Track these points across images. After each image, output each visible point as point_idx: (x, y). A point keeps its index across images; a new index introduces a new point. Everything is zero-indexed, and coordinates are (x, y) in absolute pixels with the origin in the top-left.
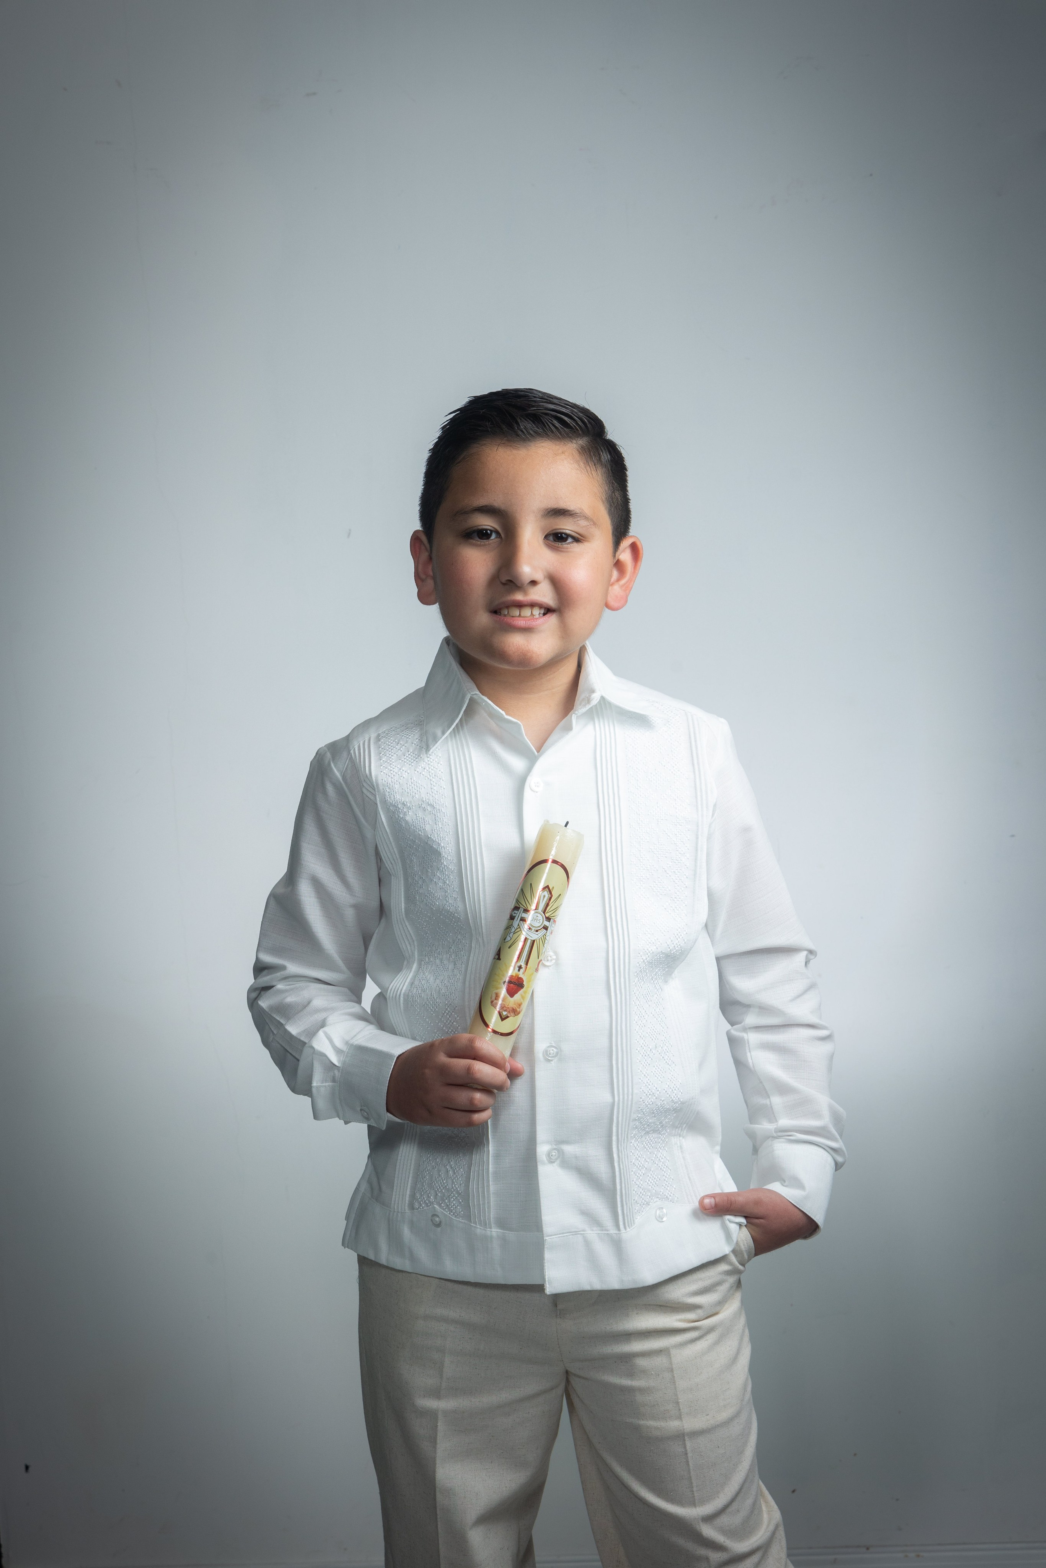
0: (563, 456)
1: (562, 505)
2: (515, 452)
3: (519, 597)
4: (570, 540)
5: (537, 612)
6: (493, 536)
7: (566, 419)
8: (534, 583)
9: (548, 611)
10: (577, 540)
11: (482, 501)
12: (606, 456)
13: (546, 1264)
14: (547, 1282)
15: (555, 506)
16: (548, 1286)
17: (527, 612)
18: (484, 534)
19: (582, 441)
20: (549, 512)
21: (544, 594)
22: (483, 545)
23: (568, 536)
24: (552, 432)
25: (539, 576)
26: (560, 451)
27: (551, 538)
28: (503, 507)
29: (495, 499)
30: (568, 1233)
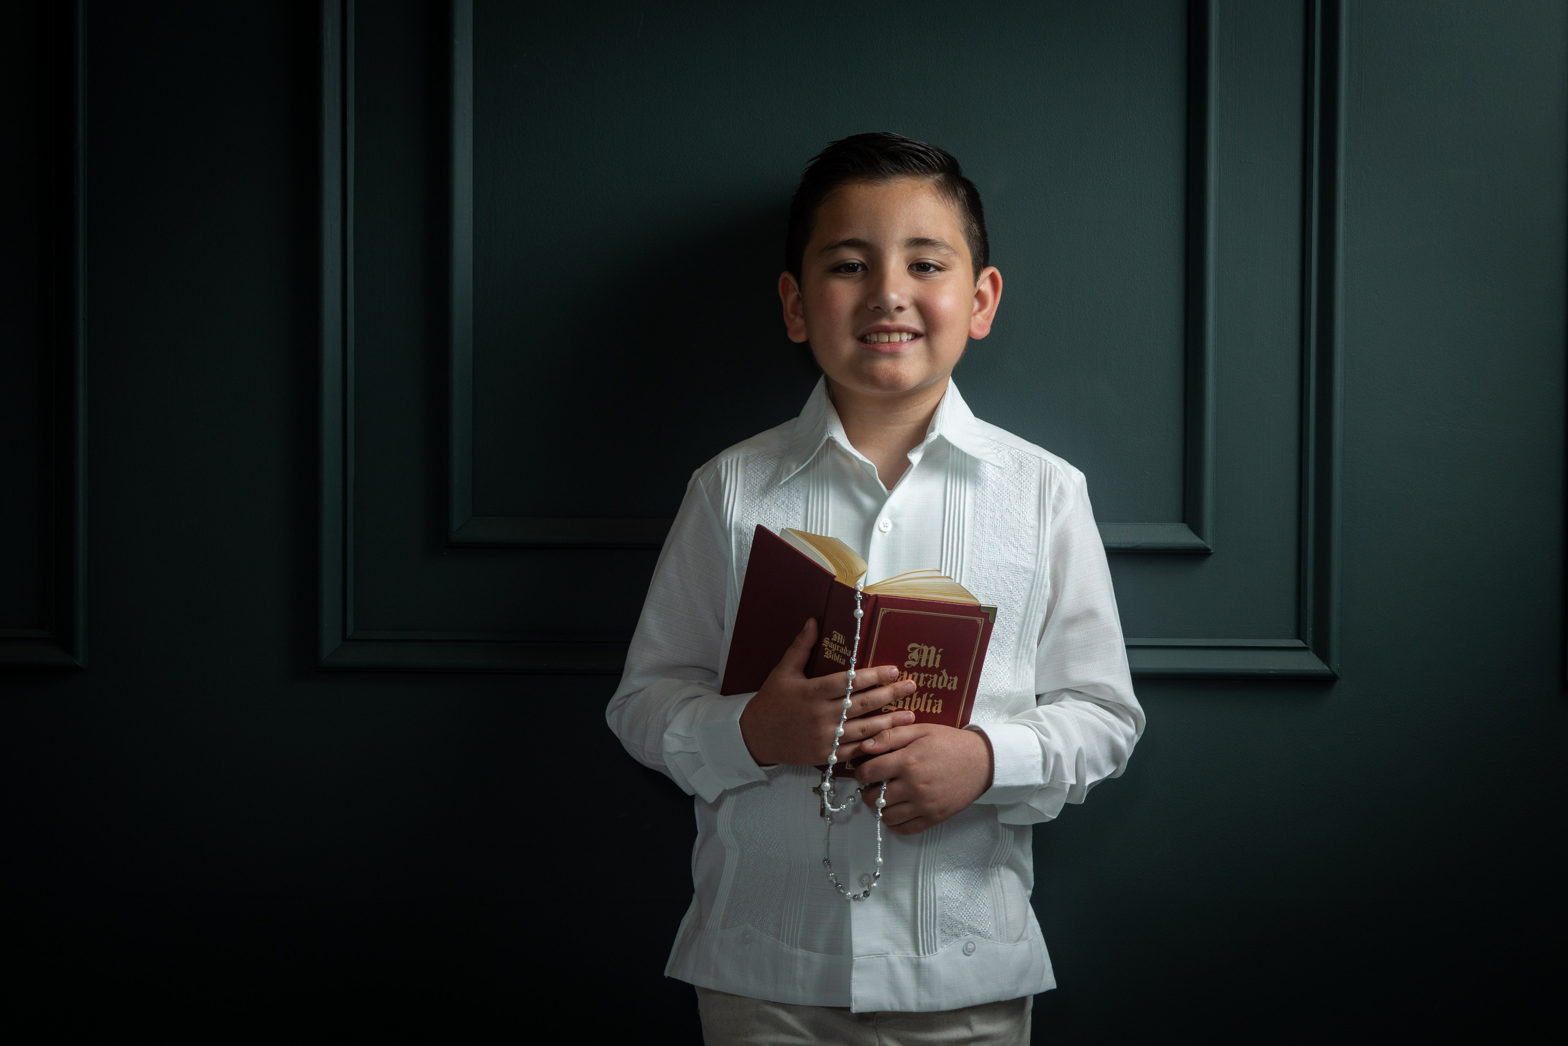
0: (921, 190)
1: (923, 235)
2: (876, 188)
3: (886, 322)
4: (932, 269)
5: (905, 337)
6: (860, 269)
7: (923, 156)
8: (900, 309)
9: (916, 335)
10: (938, 269)
11: (848, 236)
12: (962, 192)
13: (853, 984)
14: (853, 1001)
15: (917, 237)
16: (854, 1004)
17: (896, 338)
18: (850, 268)
19: (938, 177)
20: (911, 242)
21: (910, 319)
22: (850, 278)
23: (931, 265)
24: (911, 168)
25: (905, 303)
26: (919, 185)
27: (915, 268)
28: (868, 240)
29: (860, 233)
30: (874, 955)
